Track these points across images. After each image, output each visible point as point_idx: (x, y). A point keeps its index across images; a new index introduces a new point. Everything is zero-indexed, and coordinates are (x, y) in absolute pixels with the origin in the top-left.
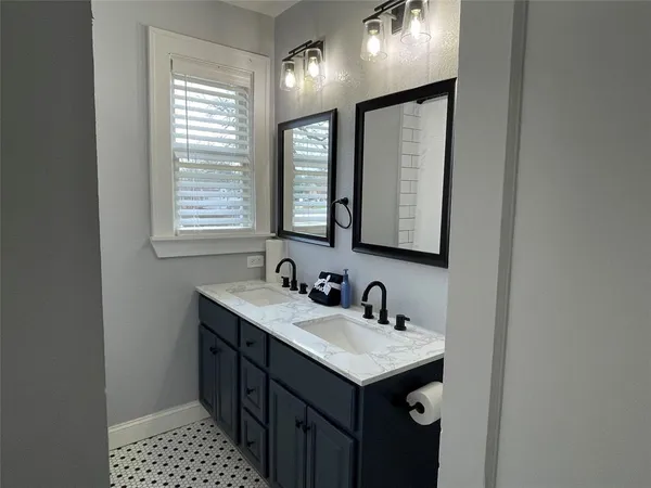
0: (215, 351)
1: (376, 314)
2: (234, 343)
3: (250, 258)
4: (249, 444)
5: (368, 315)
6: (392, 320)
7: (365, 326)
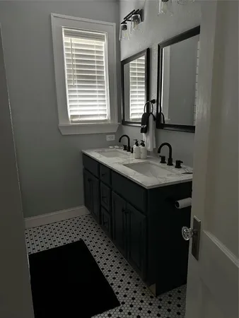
0: (89, 180)
1: (167, 161)
2: (97, 176)
3: (108, 136)
4: (104, 223)
5: (163, 161)
6: (174, 164)
7: (160, 167)
